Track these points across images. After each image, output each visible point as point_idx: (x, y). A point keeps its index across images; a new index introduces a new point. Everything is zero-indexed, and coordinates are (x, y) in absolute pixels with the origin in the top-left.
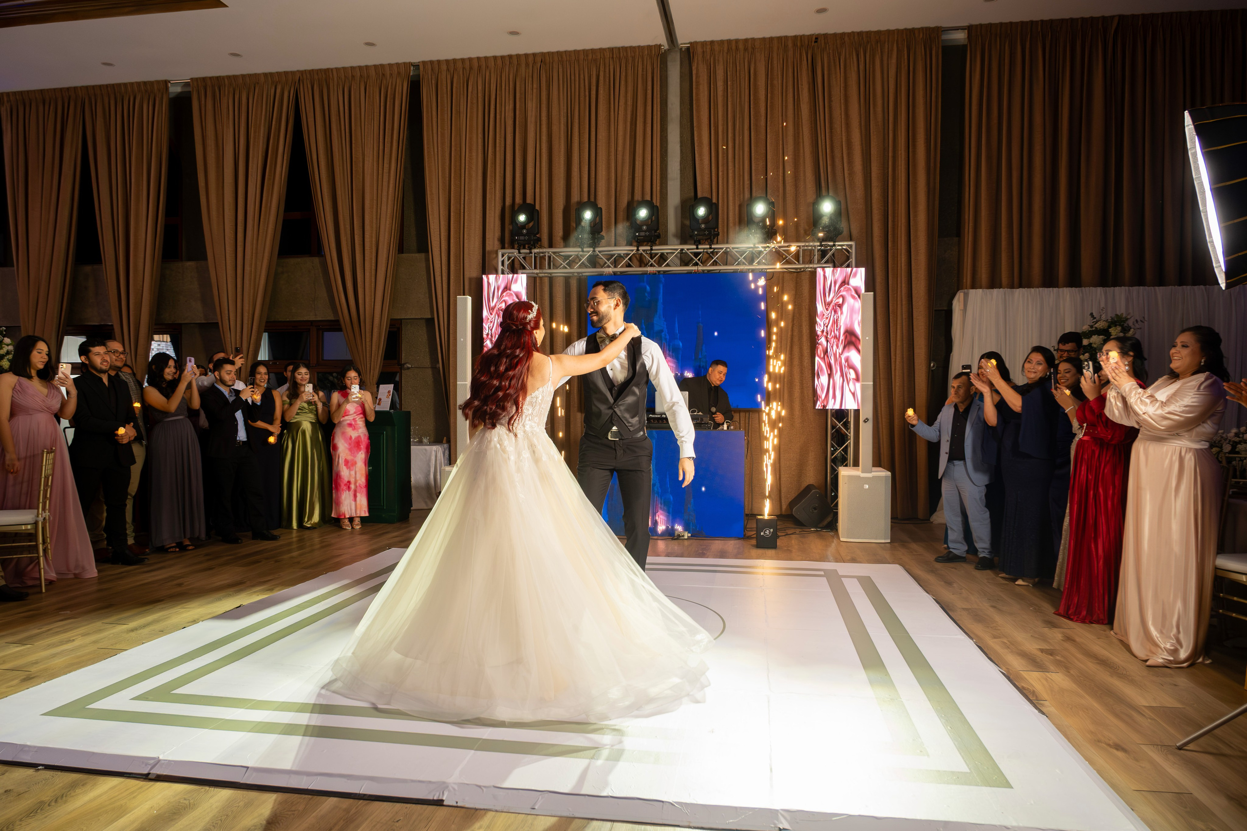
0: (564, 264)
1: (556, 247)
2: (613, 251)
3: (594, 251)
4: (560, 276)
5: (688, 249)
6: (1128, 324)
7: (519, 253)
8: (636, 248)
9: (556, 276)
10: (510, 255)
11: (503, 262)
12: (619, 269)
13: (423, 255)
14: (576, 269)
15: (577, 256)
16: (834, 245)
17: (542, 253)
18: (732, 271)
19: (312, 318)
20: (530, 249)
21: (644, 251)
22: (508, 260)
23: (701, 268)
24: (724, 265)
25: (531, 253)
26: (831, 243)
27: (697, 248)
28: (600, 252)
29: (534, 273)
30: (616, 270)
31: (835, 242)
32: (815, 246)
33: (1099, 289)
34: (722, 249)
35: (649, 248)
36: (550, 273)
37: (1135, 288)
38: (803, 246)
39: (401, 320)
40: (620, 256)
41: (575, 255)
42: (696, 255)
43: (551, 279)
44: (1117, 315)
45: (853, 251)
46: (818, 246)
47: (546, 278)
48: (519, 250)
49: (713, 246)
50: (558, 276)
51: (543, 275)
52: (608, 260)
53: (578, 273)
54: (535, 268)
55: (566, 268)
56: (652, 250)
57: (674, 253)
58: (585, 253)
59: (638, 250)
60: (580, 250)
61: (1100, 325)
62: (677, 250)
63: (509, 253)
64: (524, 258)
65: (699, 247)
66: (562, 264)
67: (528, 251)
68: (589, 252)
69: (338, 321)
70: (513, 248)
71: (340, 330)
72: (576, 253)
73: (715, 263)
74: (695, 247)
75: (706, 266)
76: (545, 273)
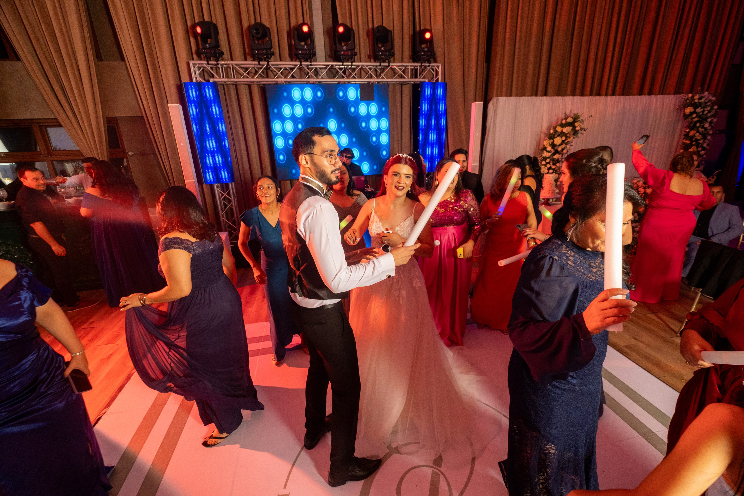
0: (245, 74)
1: (235, 60)
2: (280, 65)
3: (268, 65)
4: (244, 84)
5: (336, 65)
6: (582, 120)
7: (208, 64)
8: (299, 63)
9: (239, 84)
10: (200, 66)
11: (195, 71)
12: (289, 79)
13: (123, 63)
14: (255, 79)
15: (254, 68)
16: (429, 66)
17: (226, 64)
18: (366, 83)
19: (28, 116)
20: (217, 61)
21: (305, 65)
22: (199, 70)
23: (346, 80)
24: (358, 78)
25: (218, 64)
26: (427, 64)
27: (343, 65)
28: (272, 65)
29: (223, 81)
30: (286, 80)
31: (430, 63)
32: (417, 66)
33: (560, 98)
34: (358, 66)
35: (309, 63)
36: (236, 82)
37: (575, 97)
38: (411, 66)
39: (116, 118)
40: (286, 69)
41: (252, 67)
42: (341, 69)
43: (236, 86)
44: (575, 114)
45: (440, 70)
46: (420, 66)
47: (231, 85)
48: (208, 61)
49: (353, 64)
50: (242, 84)
51: (230, 83)
52: (279, 71)
53: (257, 82)
54: (223, 77)
55: (248, 78)
56: (311, 65)
57: (326, 68)
58: (260, 66)
59: (301, 65)
60: (257, 63)
61: (570, 120)
62: (328, 66)
63: (199, 64)
64: (212, 68)
65: (345, 64)
66: (243, 74)
67: (215, 63)
68: (264, 65)
69: (56, 119)
70: (201, 60)
71: (60, 126)
72: (253, 66)
73: (354, 78)
74: (341, 64)
75: (349, 79)
76: (232, 81)
